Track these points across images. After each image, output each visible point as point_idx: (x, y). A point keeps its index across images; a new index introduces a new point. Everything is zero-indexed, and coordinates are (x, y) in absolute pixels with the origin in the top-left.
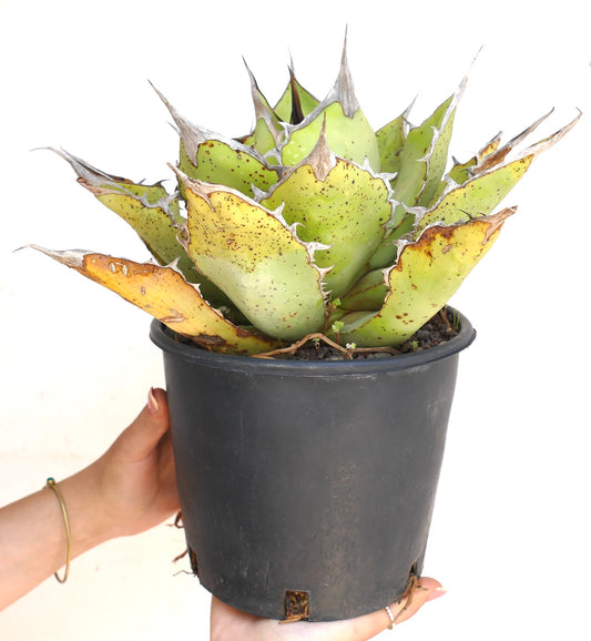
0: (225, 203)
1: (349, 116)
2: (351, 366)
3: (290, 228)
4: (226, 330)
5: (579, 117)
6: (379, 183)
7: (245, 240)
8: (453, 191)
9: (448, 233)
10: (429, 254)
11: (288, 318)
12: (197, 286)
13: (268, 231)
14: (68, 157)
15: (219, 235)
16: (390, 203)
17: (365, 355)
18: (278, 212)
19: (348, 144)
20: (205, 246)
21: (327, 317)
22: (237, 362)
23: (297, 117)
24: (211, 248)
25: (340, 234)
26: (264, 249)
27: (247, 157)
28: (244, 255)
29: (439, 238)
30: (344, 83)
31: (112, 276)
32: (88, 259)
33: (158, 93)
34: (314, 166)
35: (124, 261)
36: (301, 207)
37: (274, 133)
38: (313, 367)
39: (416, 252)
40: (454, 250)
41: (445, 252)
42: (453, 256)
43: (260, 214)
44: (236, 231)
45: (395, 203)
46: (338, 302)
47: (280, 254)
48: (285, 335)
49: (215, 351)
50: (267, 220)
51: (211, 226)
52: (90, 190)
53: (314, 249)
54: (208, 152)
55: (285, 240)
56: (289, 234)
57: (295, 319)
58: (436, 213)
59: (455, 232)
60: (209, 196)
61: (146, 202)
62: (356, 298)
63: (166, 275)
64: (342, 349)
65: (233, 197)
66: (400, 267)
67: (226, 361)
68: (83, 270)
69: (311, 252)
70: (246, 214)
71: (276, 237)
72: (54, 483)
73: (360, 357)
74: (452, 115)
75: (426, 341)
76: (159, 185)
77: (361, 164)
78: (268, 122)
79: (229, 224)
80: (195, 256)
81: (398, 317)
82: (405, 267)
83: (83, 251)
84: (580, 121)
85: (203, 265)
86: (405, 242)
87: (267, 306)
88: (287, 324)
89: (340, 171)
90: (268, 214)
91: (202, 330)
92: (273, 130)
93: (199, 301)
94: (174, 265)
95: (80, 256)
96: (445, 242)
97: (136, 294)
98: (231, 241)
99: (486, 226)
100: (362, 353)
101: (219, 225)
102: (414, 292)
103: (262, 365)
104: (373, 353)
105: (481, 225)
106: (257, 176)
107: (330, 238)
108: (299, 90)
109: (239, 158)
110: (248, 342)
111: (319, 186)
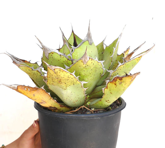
0: (59, 71)
1: (90, 44)
2: (94, 115)
3: (77, 78)
4: (57, 105)
5: (154, 46)
6: (100, 64)
7: (64, 81)
8: (121, 66)
9: (121, 79)
10: (115, 84)
11: (75, 102)
12: (49, 93)
13: (71, 79)
14: (10, 55)
15: (56, 80)
16: (103, 69)
17: (97, 111)
18: (73, 74)
19: (90, 52)
20: (52, 82)
21: (85, 101)
22: (61, 115)
23: (75, 45)
24: (54, 83)
25: (90, 78)
26: (69, 84)
27: (63, 57)
28: (63, 85)
29: (118, 80)
30: (89, 35)
31: (26, 91)
32: (19, 87)
33: (38, 39)
34: (83, 60)
35: (29, 87)
36: (79, 71)
37: (69, 49)
38: (83, 116)
39: (112, 84)
40: (123, 83)
41: (120, 84)
42: (122, 85)
43: (69, 74)
44: (61, 79)
45: (104, 69)
46: (88, 96)
47: (74, 85)
48: (74, 106)
49: (54, 112)
50: (70, 76)
51: (54, 77)
52: (17, 65)
53: (83, 83)
54: (52, 55)
55: (75, 81)
56: (76, 79)
57: (77, 102)
58: (116, 72)
59: (123, 79)
60: (54, 69)
61: (33, 69)
62: (93, 95)
63: (41, 91)
64: (90, 110)
65: (61, 70)
66: (107, 88)
67: (58, 115)
68: (17, 90)
69: (82, 84)
70: (64, 74)
71: (73, 80)
72: (4, 146)
73: (95, 112)
74: (118, 44)
75: (112, 106)
76: (36, 63)
77: (95, 59)
78: (67, 46)
79: (60, 77)
80: (49, 85)
81: (106, 101)
82: (108, 88)
83: (17, 85)
84: (154, 47)
85: (51, 87)
86: (108, 81)
87: (69, 99)
88: (75, 103)
89: (90, 61)
90: (71, 74)
91: (51, 106)
92: (69, 48)
93: (50, 98)
94: (43, 88)
95: (16, 86)
96: (120, 81)
97: (32, 96)
98: (60, 81)
99: (132, 77)
100: (96, 111)
101: (57, 77)
102: (111, 95)
103: (68, 115)
104: (99, 111)
105: (130, 77)
106: (66, 62)
107: (87, 79)
108: (76, 36)
109: (61, 57)
110: (63, 109)
111: (84, 65)
